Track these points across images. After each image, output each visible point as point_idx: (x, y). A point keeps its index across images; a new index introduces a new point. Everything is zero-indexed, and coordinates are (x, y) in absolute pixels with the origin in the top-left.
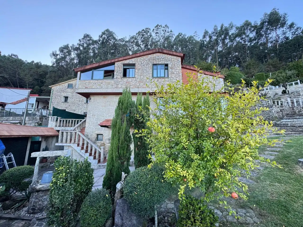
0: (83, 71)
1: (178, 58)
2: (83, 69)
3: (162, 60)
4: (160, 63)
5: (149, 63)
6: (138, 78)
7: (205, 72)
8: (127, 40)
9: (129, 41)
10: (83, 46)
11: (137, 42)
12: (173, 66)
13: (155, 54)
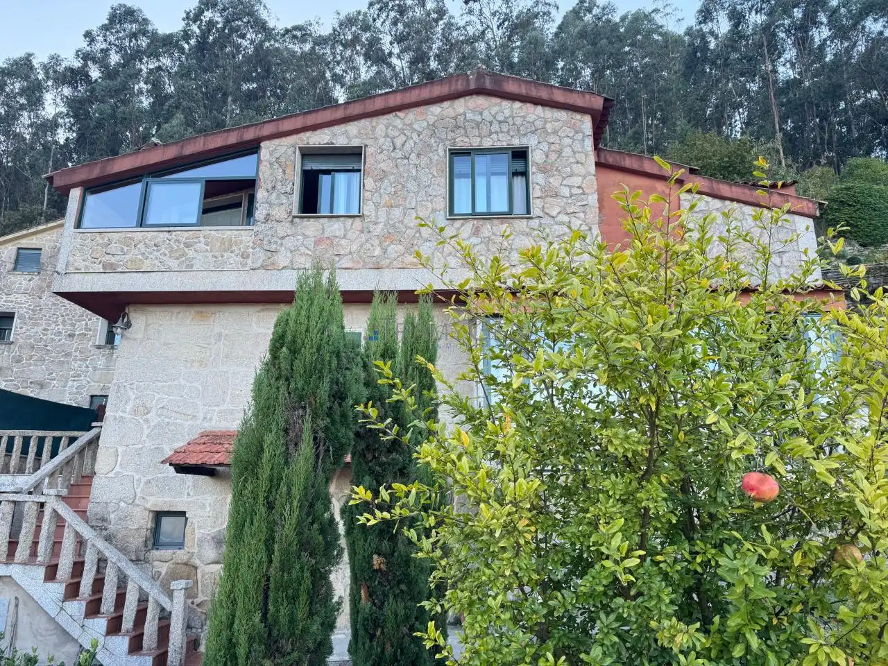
0: (95, 186)
1: (578, 116)
2: (96, 173)
3: (495, 127)
4: (487, 143)
5: (430, 146)
6: (377, 217)
7: (715, 185)
8: (325, 31)
9: (333, 39)
10: (102, 61)
11: (374, 42)
12: (553, 157)
13: (462, 100)
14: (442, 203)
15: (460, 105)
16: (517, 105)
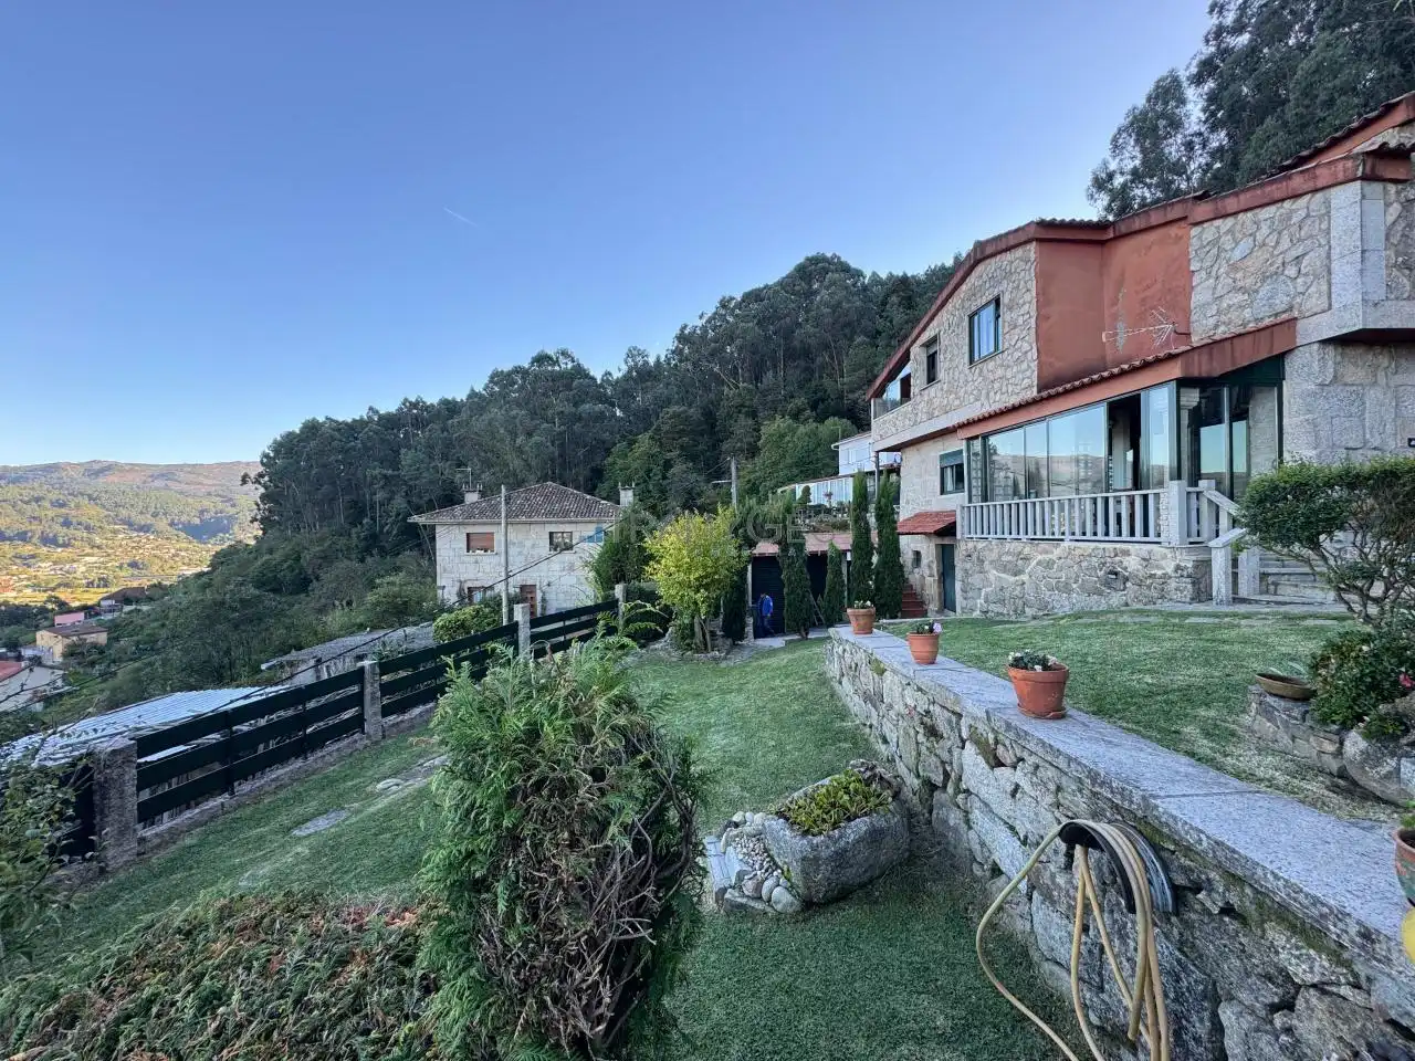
1: (1028, 247)
2: (874, 389)
3: (988, 285)
4: (984, 301)
5: (962, 317)
6: (945, 379)
12: (1015, 293)
14: (967, 356)
15: (972, 280)
16: (999, 257)
